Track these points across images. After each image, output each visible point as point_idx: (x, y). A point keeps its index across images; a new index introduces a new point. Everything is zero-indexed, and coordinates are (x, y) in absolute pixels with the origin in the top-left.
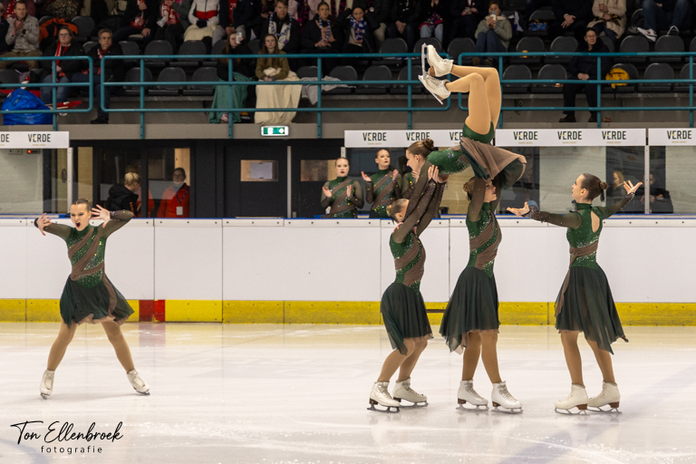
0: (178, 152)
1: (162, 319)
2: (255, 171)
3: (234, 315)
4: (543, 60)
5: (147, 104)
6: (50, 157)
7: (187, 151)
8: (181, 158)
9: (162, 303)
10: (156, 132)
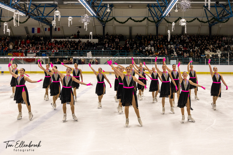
10: (56, 57)
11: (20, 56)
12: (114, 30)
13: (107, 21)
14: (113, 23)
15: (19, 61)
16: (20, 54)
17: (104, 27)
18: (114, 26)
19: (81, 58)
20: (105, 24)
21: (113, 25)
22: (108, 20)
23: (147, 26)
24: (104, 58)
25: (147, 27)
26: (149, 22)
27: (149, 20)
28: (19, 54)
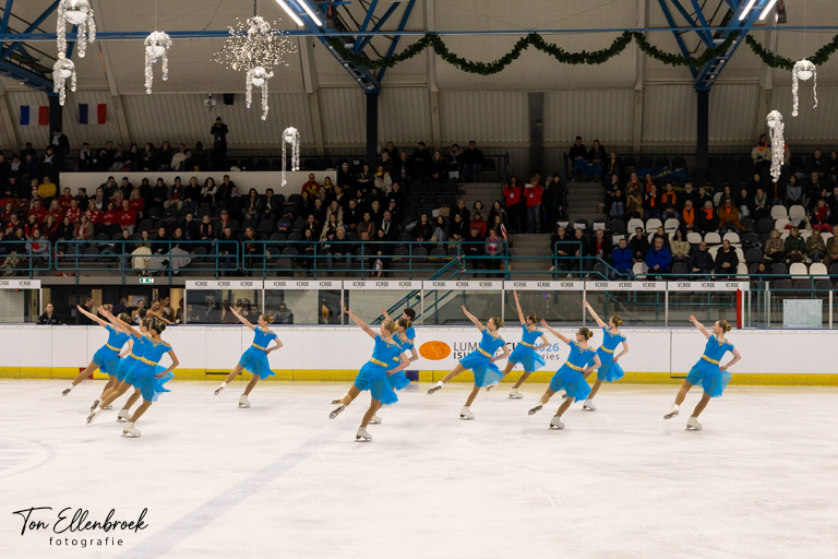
0: (93, 291)
4: (285, 245)
5: (80, 266)
6: (27, 293)
7: (100, 291)
10: (85, 281)
12: (435, 117)
13: (389, 60)
14: (428, 73)
17: (372, 100)
18: (434, 89)
19: (235, 285)
20: (379, 78)
21: (426, 86)
22: (399, 51)
23: (639, 87)
24: (371, 284)
25: (640, 92)
26: (654, 63)
27: (653, 51)
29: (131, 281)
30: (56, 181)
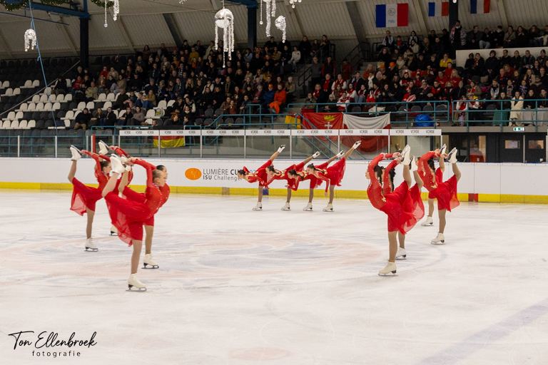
0: (480, 137)
1: (477, 201)
2: (511, 145)
3: (505, 200)
6: (432, 138)
7: (484, 137)
8: (482, 140)
9: (477, 195)
10: (473, 129)
11: (328, 126)
15: (327, 146)
16: (329, 118)
28: (326, 118)
29: (506, 130)
30: (453, 56)
